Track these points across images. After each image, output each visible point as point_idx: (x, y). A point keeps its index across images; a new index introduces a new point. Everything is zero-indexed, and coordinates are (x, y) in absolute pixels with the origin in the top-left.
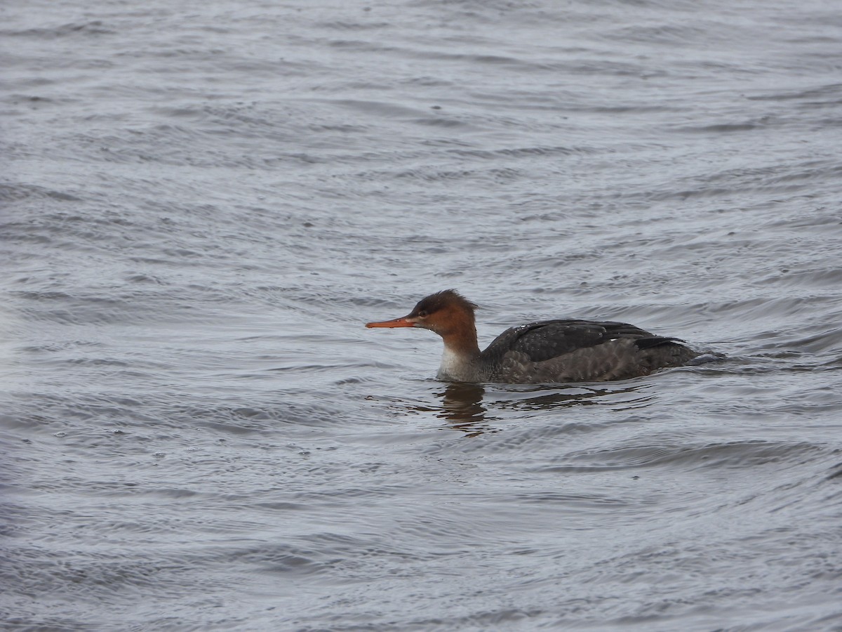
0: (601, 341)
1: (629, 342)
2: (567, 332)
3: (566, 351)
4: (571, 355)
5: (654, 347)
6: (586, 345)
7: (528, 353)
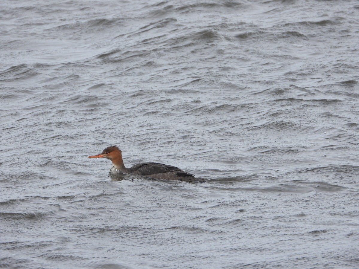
0: (165, 172)
1: (175, 173)
2: (155, 168)
3: (153, 174)
4: (155, 175)
5: (183, 176)
6: (160, 172)
7: (141, 172)
